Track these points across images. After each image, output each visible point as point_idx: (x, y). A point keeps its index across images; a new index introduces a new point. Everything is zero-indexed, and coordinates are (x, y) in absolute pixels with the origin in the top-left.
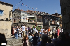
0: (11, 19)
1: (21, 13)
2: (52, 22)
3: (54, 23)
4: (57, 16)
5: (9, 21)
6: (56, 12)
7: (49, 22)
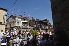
0: (5, 23)
1: (16, 18)
2: (42, 26)
3: (44, 28)
4: (46, 22)
5: (3, 24)
6: (46, 19)
7: (40, 26)
